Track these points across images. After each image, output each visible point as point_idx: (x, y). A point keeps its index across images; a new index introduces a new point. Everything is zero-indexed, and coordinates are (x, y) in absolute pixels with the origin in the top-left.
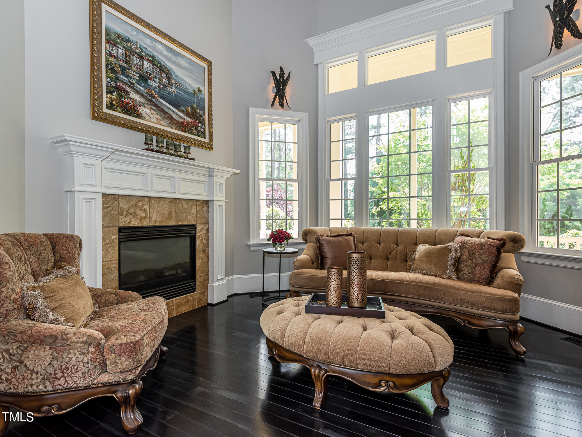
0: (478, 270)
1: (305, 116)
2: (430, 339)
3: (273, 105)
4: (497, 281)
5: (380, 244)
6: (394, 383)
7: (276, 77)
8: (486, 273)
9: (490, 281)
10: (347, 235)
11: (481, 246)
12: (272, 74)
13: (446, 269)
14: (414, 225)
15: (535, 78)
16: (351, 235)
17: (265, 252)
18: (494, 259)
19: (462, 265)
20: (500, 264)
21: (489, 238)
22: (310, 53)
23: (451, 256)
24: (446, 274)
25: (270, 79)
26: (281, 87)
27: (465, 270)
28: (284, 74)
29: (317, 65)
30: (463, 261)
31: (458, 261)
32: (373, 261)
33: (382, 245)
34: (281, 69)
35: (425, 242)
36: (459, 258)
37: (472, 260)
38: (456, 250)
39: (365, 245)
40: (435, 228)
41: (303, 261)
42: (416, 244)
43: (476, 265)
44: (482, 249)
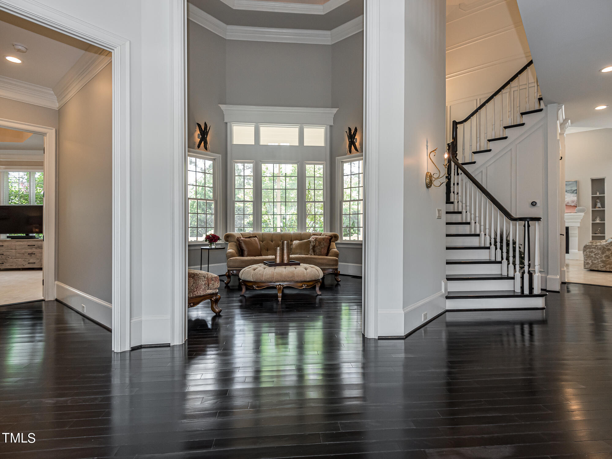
0: (323, 250)
1: (219, 156)
2: (317, 269)
3: (199, 146)
4: (330, 254)
5: (272, 241)
7: (202, 128)
8: (326, 251)
9: (327, 255)
10: (254, 237)
11: (323, 239)
12: (198, 125)
13: (309, 251)
14: (279, 230)
15: (342, 162)
16: (256, 237)
17: (202, 249)
18: (328, 245)
19: (316, 249)
20: (331, 247)
21: (326, 235)
22: (221, 114)
23: (311, 245)
24: (309, 253)
25: (196, 128)
26: (206, 136)
27: (317, 251)
28: (207, 127)
29: (227, 123)
30: (316, 247)
31: (314, 247)
32: (269, 251)
33: (274, 242)
34: (205, 124)
35: (296, 240)
36: (314, 245)
37: (320, 246)
38: (313, 242)
39: (264, 242)
40: (300, 232)
41: (232, 253)
42: (292, 241)
43: (322, 248)
44: (324, 241)
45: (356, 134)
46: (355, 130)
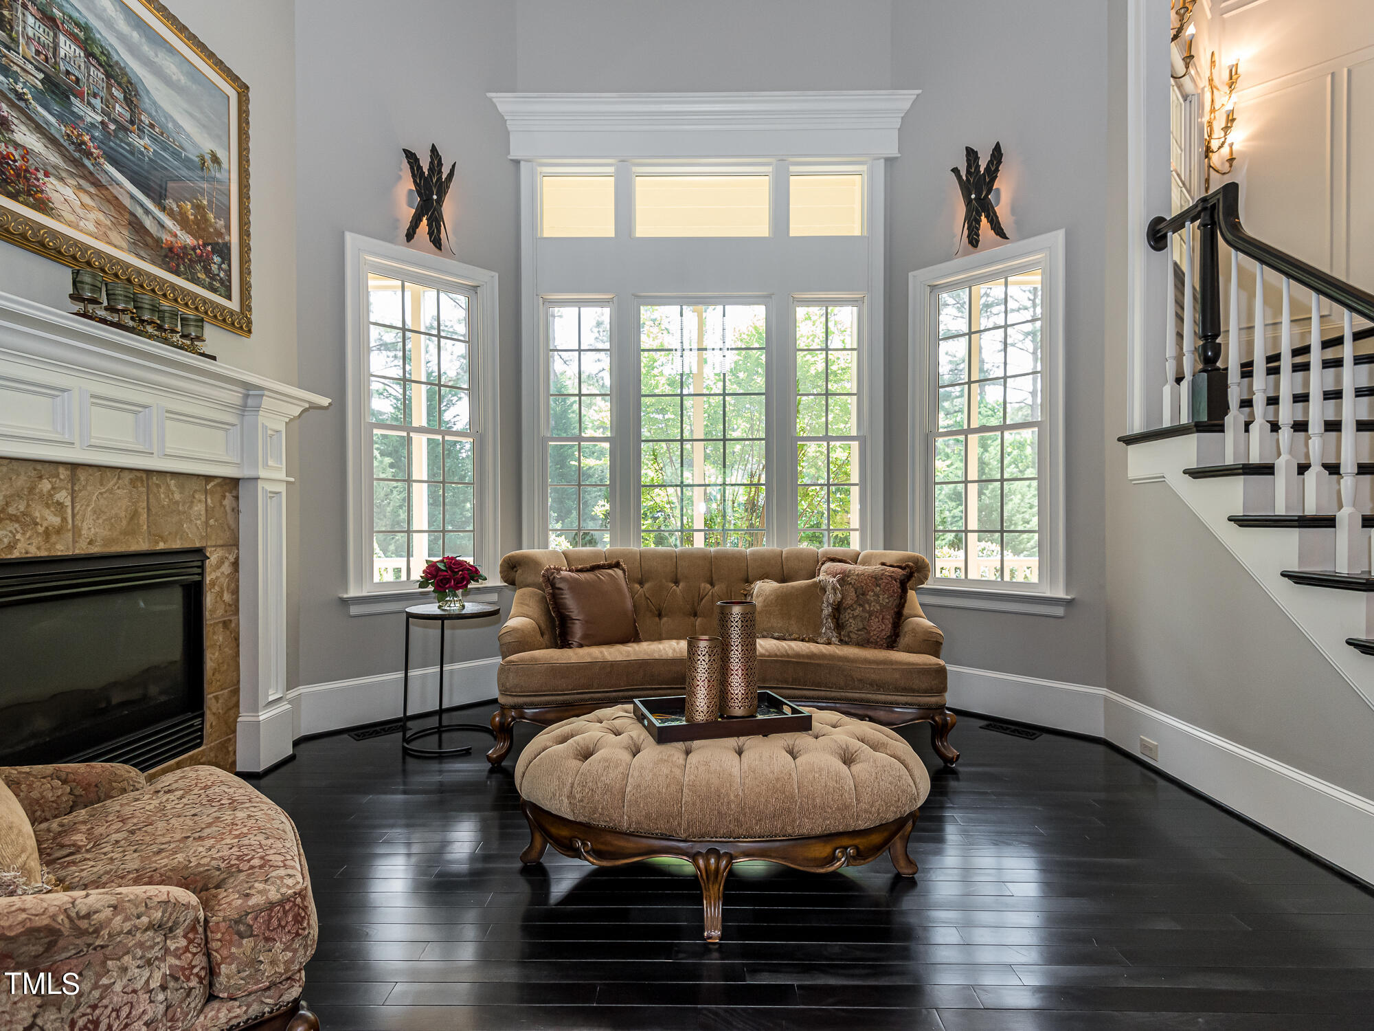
0: (874, 623)
1: (489, 280)
3: (410, 235)
4: (904, 640)
5: (676, 582)
6: (856, 848)
7: (420, 168)
8: (887, 627)
9: (892, 643)
10: (610, 567)
11: (876, 579)
12: (407, 157)
13: (822, 624)
14: (699, 542)
15: (933, 288)
16: (617, 565)
17: (410, 616)
18: (897, 602)
19: (846, 616)
20: (906, 611)
21: (883, 564)
22: (500, 130)
23: (827, 601)
24: (820, 634)
25: (400, 169)
26: (435, 197)
27: (853, 625)
28: (440, 164)
29: (517, 162)
30: (845, 609)
31: (838, 609)
32: (664, 619)
33: (681, 584)
34: (434, 152)
35: (764, 576)
36: (840, 603)
37: (863, 607)
38: (834, 589)
39: (647, 586)
40: (775, 548)
42: (748, 581)
43: (871, 614)
44: (878, 585)
45: (997, 170)
46: (993, 155)
